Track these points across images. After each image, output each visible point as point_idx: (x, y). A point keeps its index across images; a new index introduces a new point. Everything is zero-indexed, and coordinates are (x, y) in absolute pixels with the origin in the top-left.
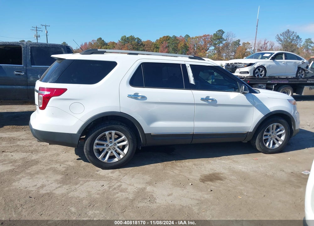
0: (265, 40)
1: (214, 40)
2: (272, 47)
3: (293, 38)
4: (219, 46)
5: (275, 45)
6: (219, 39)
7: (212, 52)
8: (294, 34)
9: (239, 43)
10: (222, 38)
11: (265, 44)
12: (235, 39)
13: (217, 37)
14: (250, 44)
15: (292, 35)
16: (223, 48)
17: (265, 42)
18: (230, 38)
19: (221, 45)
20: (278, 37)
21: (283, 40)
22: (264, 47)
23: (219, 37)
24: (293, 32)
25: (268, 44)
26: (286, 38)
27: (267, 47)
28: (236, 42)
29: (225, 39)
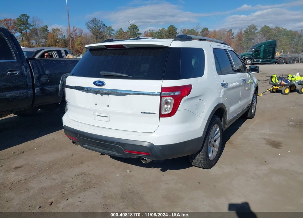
0: (74, 27)
1: (19, 25)
2: (81, 33)
3: (100, 26)
4: (26, 32)
5: (83, 32)
6: (24, 24)
7: (20, 38)
8: (100, 22)
9: (47, 29)
10: (27, 24)
11: (75, 30)
12: (42, 25)
13: (22, 22)
14: (59, 30)
15: (99, 23)
16: (31, 35)
17: (74, 29)
18: (36, 24)
19: (28, 31)
20: (88, 24)
21: (92, 27)
22: (75, 34)
23: (25, 23)
24: (100, 21)
25: (77, 31)
26: (95, 25)
27: (77, 33)
28: (43, 28)
29: (31, 24)
